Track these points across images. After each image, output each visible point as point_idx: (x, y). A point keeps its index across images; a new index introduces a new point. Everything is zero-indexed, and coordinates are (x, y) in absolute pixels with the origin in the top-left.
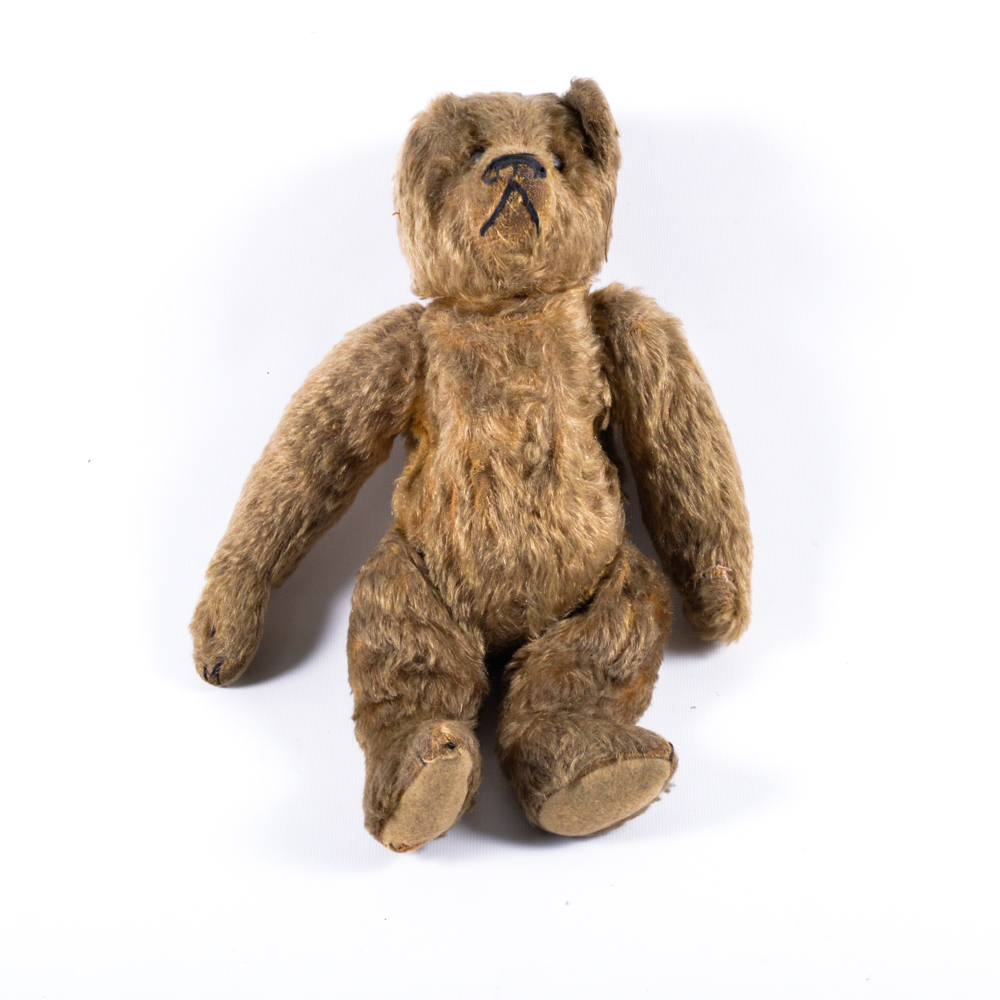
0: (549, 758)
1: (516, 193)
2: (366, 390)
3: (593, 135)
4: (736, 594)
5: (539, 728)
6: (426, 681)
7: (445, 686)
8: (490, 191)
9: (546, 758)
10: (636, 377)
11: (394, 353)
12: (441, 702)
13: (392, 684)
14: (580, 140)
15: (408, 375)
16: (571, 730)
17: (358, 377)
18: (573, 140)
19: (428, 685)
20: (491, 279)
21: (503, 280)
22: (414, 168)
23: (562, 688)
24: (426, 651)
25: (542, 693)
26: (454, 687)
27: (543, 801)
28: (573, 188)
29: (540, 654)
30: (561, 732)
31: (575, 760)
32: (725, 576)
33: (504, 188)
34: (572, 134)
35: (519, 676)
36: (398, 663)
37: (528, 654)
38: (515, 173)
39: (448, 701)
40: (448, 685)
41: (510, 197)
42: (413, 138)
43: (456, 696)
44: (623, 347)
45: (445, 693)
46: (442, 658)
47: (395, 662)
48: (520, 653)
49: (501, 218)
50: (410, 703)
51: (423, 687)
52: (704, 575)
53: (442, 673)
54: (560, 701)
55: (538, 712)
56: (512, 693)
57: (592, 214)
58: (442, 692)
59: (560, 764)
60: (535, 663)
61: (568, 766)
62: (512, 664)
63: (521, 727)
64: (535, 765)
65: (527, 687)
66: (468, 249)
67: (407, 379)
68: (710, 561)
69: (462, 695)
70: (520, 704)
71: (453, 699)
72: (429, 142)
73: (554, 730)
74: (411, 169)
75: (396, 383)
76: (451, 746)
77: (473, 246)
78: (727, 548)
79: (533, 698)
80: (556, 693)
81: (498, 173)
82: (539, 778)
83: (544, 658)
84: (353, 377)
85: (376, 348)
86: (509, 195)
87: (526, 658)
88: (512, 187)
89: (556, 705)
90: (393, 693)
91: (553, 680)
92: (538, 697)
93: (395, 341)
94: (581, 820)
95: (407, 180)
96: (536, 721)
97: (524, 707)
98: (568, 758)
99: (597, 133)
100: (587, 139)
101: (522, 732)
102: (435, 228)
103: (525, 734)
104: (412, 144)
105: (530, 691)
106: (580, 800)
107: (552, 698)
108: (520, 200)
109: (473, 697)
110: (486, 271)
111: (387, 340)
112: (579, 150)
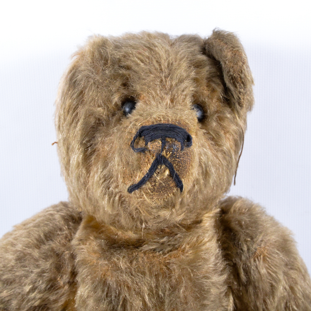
1: (163, 167)
2: (27, 288)
3: (232, 88)
8: (139, 160)
10: (256, 294)
11: (51, 261)
14: (219, 90)
15: (63, 280)
17: (21, 277)
18: (213, 91)
20: (136, 222)
21: (147, 223)
22: (71, 112)
28: (213, 139)
33: (152, 161)
34: (213, 85)
38: (163, 148)
41: (157, 171)
42: (71, 79)
44: (247, 272)
49: (148, 185)
57: (228, 158)
66: (117, 198)
67: (62, 283)
72: (85, 88)
74: (68, 112)
75: (52, 286)
77: (120, 197)
81: (146, 144)
84: (17, 276)
85: (36, 253)
86: (157, 168)
88: (160, 160)
93: (52, 250)
95: (65, 120)
99: (236, 87)
100: (226, 90)
102: (88, 171)
104: (70, 86)
108: (167, 172)
110: (132, 217)
111: (45, 247)
112: (219, 99)
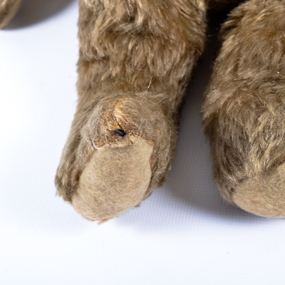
0: (244, 139)
5: (239, 100)
6: (134, 42)
7: (152, 48)
9: (241, 138)
12: (147, 64)
13: (101, 44)
16: (271, 109)
19: (136, 45)
23: (274, 52)
24: (135, 11)
25: (250, 58)
26: (163, 48)
27: (236, 185)
29: (255, 14)
30: (261, 109)
31: (271, 145)
35: (232, 37)
36: (107, 22)
37: (244, 13)
39: (153, 63)
40: (156, 47)
43: (162, 58)
45: (151, 55)
46: (150, 18)
47: (104, 21)
48: (236, 12)
50: (115, 64)
51: (130, 46)
53: (150, 34)
54: (268, 68)
55: (243, 80)
56: (222, 56)
58: (148, 54)
59: (254, 149)
60: (250, 23)
61: (263, 153)
62: (227, 23)
63: (222, 97)
64: (229, 145)
65: (237, 49)
69: (170, 57)
70: (226, 68)
71: (159, 62)
73: (253, 106)
76: (122, 133)
79: (241, 62)
80: (265, 58)
82: (231, 161)
83: (259, 18)
87: (242, 17)
89: (263, 73)
90: (101, 53)
91: (265, 43)
92: (245, 61)
94: (277, 208)
96: (239, 91)
97: (230, 72)
98: (264, 143)
101: (222, 103)
103: (225, 104)
105: (239, 55)
106: (276, 189)
107: (261, 64)
109: (183, 57)
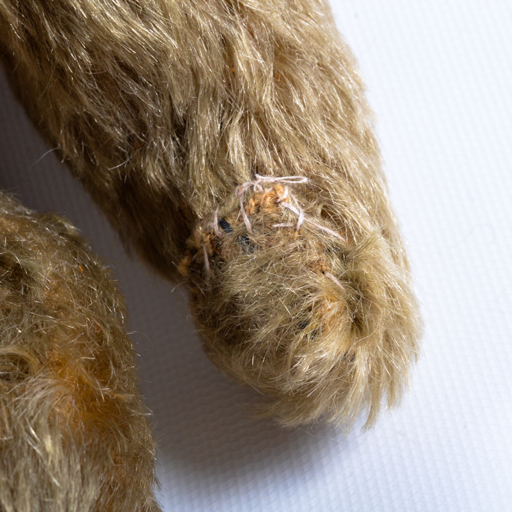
4: (344, 256)
32: (292, 205)
52: (223, 223)
68: (231, 171)
78: (275, 114)
